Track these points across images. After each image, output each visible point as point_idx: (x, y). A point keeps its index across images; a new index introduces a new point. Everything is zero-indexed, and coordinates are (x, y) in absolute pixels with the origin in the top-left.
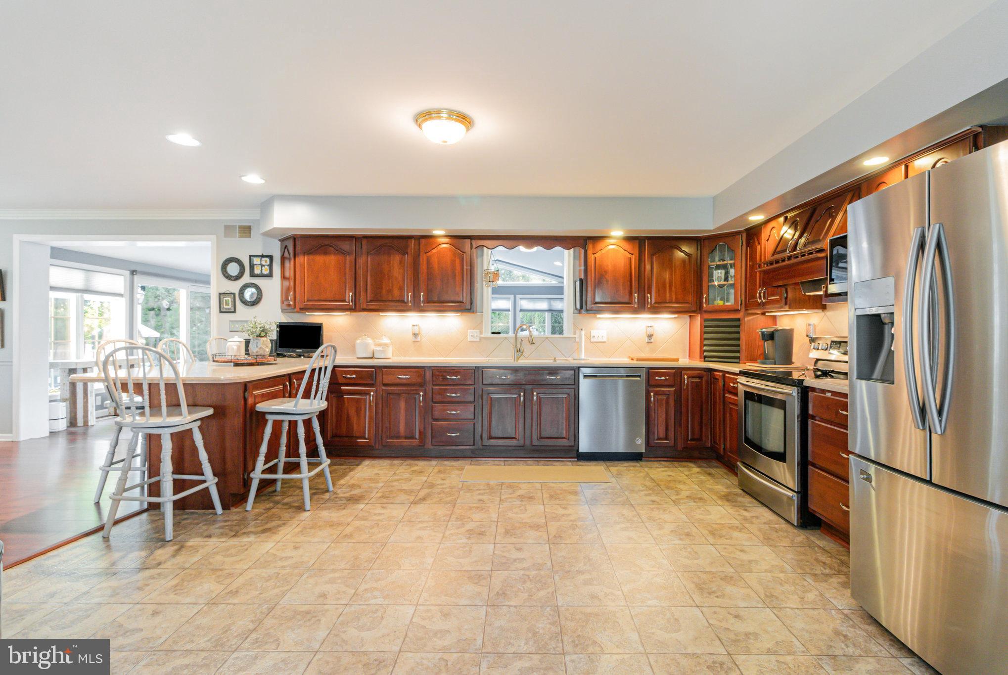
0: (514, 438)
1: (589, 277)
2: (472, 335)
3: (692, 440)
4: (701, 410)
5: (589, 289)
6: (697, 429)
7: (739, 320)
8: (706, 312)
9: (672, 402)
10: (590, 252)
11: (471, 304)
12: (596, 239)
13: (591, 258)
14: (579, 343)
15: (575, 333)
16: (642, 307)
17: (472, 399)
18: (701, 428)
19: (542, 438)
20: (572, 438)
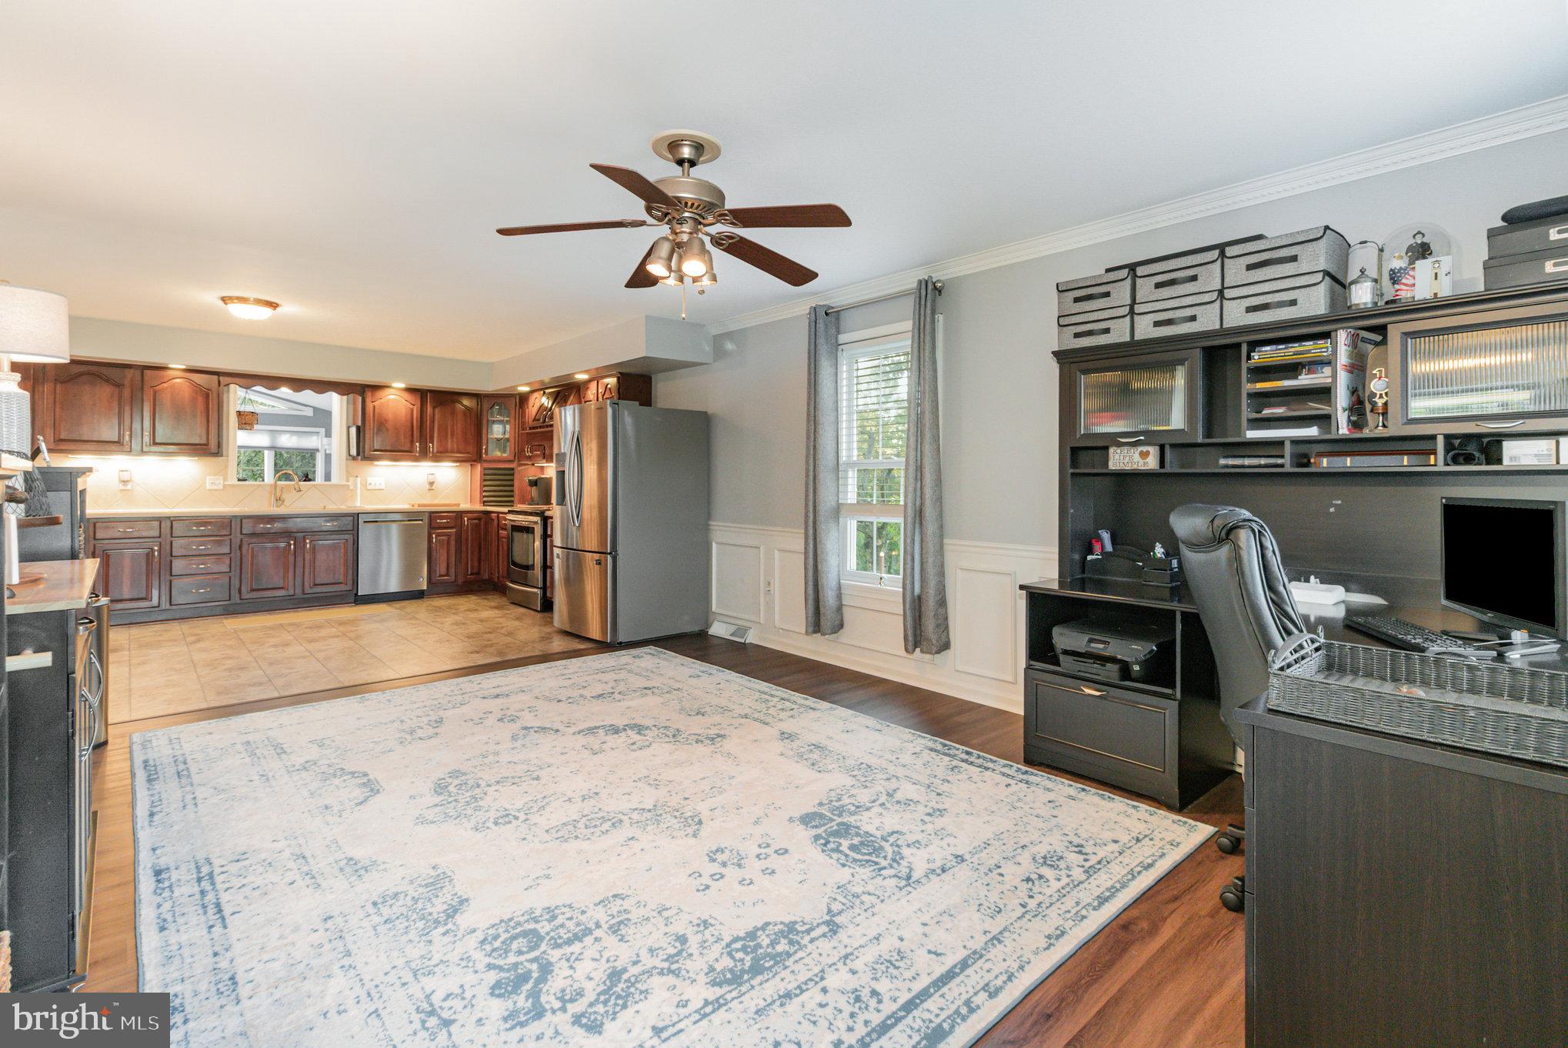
0: (282, 588)
1: (367, 424)
2: (214, 482)
3: (472, 574)
4: (480, 548)
5: (367, 436)
6: (476, 564)
7: (513, 469)
8: (486, 461)
9: (453, 543)
10: (368, 400)
11: (219, 447)
12: (376, 388)
13: (370, 406)
14: (354, 491)
15: (348, 480)
16: (424, 455)
17: (227, 550)
18: (479, 563)
19: (316, 585)
20: (350, 582)
